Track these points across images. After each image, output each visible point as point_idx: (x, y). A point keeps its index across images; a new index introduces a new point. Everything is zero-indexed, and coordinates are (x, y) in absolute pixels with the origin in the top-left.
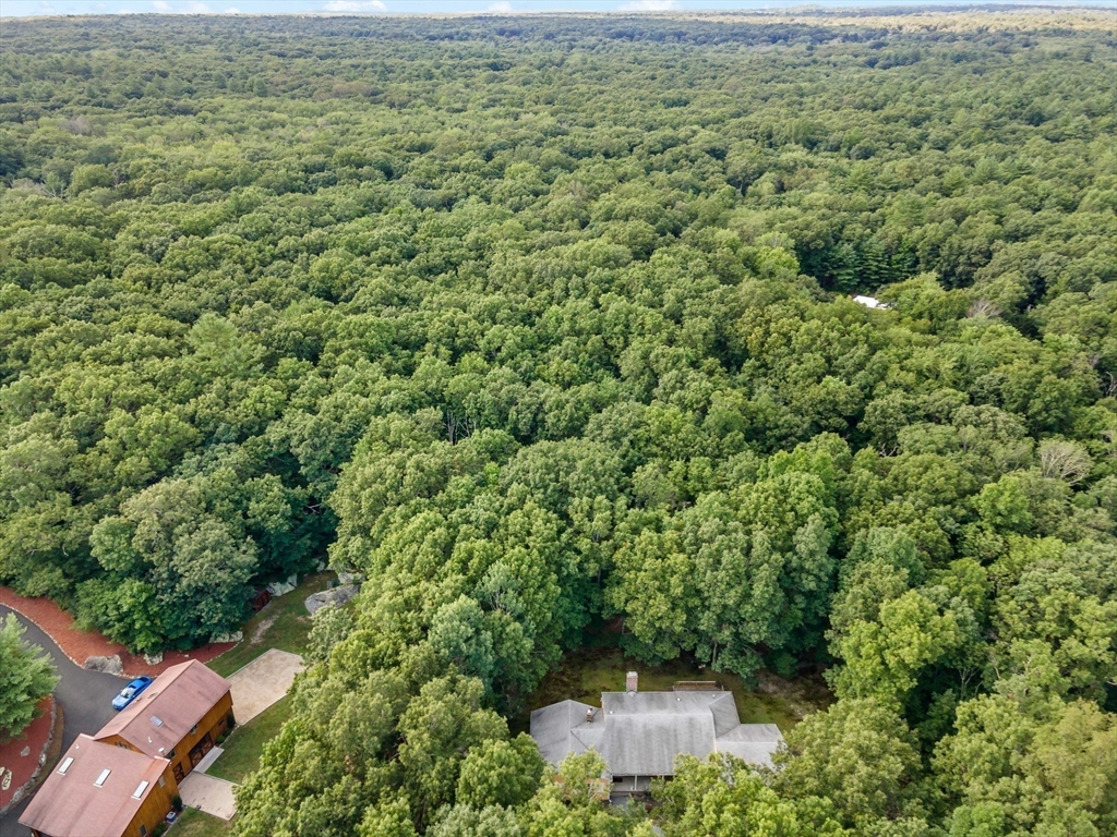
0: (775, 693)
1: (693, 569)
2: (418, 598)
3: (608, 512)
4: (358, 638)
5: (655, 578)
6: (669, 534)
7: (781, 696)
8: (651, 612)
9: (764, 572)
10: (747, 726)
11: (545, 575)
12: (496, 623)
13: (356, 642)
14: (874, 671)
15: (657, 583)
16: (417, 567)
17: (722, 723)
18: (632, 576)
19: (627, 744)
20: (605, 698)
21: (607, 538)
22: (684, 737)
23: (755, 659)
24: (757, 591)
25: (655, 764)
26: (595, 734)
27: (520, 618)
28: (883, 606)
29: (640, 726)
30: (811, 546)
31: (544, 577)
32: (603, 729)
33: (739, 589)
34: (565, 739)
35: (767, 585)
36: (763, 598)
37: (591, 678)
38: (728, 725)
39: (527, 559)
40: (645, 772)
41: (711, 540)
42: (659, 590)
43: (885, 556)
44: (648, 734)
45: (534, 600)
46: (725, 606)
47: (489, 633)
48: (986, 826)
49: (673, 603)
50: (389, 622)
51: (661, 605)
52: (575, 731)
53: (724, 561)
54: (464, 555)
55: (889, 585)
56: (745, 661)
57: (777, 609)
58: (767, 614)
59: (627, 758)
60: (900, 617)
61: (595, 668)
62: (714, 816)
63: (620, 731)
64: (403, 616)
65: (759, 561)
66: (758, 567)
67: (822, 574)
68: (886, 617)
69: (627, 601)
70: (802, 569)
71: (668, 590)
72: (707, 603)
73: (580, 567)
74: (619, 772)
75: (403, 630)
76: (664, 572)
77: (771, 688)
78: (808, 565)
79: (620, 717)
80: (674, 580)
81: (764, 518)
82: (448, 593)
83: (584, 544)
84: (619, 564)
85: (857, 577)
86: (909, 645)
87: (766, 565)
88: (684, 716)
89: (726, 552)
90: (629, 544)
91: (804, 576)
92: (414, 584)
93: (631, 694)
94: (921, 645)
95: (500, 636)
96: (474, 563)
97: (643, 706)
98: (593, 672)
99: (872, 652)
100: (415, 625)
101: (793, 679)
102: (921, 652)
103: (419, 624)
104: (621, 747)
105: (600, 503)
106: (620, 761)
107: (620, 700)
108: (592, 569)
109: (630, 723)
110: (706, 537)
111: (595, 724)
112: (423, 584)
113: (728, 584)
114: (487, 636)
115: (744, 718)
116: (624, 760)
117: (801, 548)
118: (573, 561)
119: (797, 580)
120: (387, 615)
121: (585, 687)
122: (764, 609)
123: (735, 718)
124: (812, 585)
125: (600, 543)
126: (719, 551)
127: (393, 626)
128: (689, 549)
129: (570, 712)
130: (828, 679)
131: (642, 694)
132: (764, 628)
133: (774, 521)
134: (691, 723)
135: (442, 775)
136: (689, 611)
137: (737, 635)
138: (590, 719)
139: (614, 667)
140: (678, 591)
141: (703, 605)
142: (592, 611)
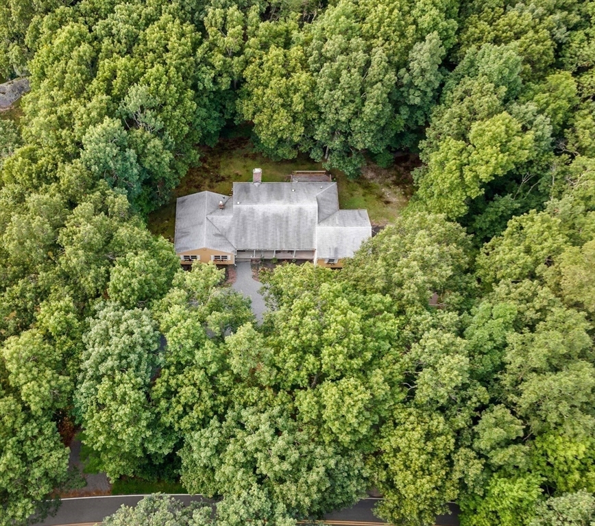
0: (372, 179)
1: (313, 87)
2: (70, 115)
3: (240, 27)
4: (22, 154)
5: (280, 95)
6: (295, 52)
7: (376, 182)
8: (275, 125)
9: (376, 92)
10: (344, 212)
11: (182, 91)
12: (139, 141)
13: (20, 159)
14: (451, 184)
15: (281, 101)
16: (67, 85)
17: (325, 211)
18: (260, 92)
19: (249, 228)
20: (236, 186)
21: (239, 54)
22: (293, 222)
23: (358, 159)
24: (368, 109)
25: (269, 243)
26: (225, 220)
27: (160, 133)
28: (475, 126)
29: (260, 214)
30: (424, 65)
31: (181, 93)
32: (231, 216)
33: (352, 107)
34: (201, 223)
35: (377, 103)
36: (372, 114)
37: (227, 165)
38: (330, 211)
39: (165, 78)
40: (261, 248)
41: (332, 59)
42: (283, 105)
43: (489, 76)
44: (266, 220)
45: (172, 117)
46: (338, 121)
47: (132, 151)
48: (501, 320)
49: (294, 117)
50: (47, 138)
51: (282, 120)
52: (210, 217)
53: (342, 80)
54: (107, 74)
55: (486, 106)
56: (350, 162)
57: (382, 123)
58: (373, 127)
59: (249, 237)
60: (486, 138)
61: (231, 156)
62: (299, 319)
63: (244, 218)
64: (58, 133)
65: (374, 80)
66: (372, 85)
67: (429, 90)
68: (474, 137)
69: (254, 114)
70: (411, 85)
71: (290, 106)
72: (323, 117)
73: (214, 81)
74: (241, 248)
75: (59, 145)
76: (288, 89)
77: (370, 175)
78: (417, 82)
79: (245, 207)
80: (296, 98)
81: (385, 32)
82: (94, 114)
83: (218, 60)
84: (248, 80)
85: (458, 94)
86: (487, 162)
87: (379, 84)
88: (295, 206)
89: (344, 72)
90: (258, 61)
91: (412, 91)
92: (65, 101)
93: (256, 184)
94: (497, 164)
95: (143, 151)
96: (117, 83)
97: (264, 197)
98: (229, 161)
99: (454, 168)
100: (68, 141)
101: (389, 168)
102: (495, 169)
103: (72, 141)
104: (245, 230)
105: (232, 15)
106: (243, 240)
107: (247, 190)
108: (225, 82)
109: (252, 212)
110: (328, 55)
111: (226, 211)
112: (74, 102)
113: (343, 101)
114: (131, 153)
115: (343, 204)
116: (246, 239)
117: (414, 65)
118: (207, 77)
119: (405, 94)
120: (43, 133)
121: (222, 174)
122: (371, 123)
123: (335, 205)
124: (417, 101)
125: (232, 58)
126: (338, 70)
127: (51, 143)
128: (312, 67)
129: (207, 201)
130: (415, 178)
131: (265, 185)
132: (369, 139)
133: (395, 36)
134: (300, 212)
135: (96, 280)
136: (308, 124)
137: (345, 143)
138: (223, 207)
139: (246, 156)
140: (299, 108)
141: (320, 118)
142: (226, 117)
